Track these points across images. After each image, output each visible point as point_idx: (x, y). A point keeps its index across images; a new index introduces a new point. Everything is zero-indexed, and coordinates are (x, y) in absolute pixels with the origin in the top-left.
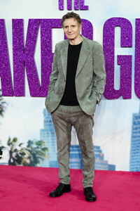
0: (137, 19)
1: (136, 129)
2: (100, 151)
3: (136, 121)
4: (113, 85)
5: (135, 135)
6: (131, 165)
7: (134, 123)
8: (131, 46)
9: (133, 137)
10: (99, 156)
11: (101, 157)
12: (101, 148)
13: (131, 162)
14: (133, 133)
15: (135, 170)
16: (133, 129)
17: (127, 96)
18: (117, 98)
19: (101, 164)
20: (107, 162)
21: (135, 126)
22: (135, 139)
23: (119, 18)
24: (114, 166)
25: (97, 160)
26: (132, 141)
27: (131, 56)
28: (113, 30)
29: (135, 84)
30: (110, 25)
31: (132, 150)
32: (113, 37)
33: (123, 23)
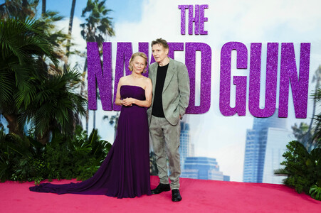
0: (252, 44)
1: (250, 143)
2: (216, 163)
3: (250, 136)
4: (229, 103)
5: (248, 149)
6: (244, 177)
7: (248, 138)
8: (246, 68)
9: (247, 151)
10: (215, 167)
11: (217, 169)
12: (217, 161)
13: (244, 174)
14: (247, 147)
15: (248, 181)
16: (247, 144)
17: (242, 113)
18: (233, 114)
19: (217, 175)
20: (222, 173)
21: (249, 141)
22: (248, 153)
23: (236, 43)
24: (228, 177)
25: (213, 171)
26: (246, 155)
27: (246, 77)
28: (230, 53)
29: (250, 103)
30: (227, 49)
31: (245, 163)
32: (230, 59)
33: (239, 47)
